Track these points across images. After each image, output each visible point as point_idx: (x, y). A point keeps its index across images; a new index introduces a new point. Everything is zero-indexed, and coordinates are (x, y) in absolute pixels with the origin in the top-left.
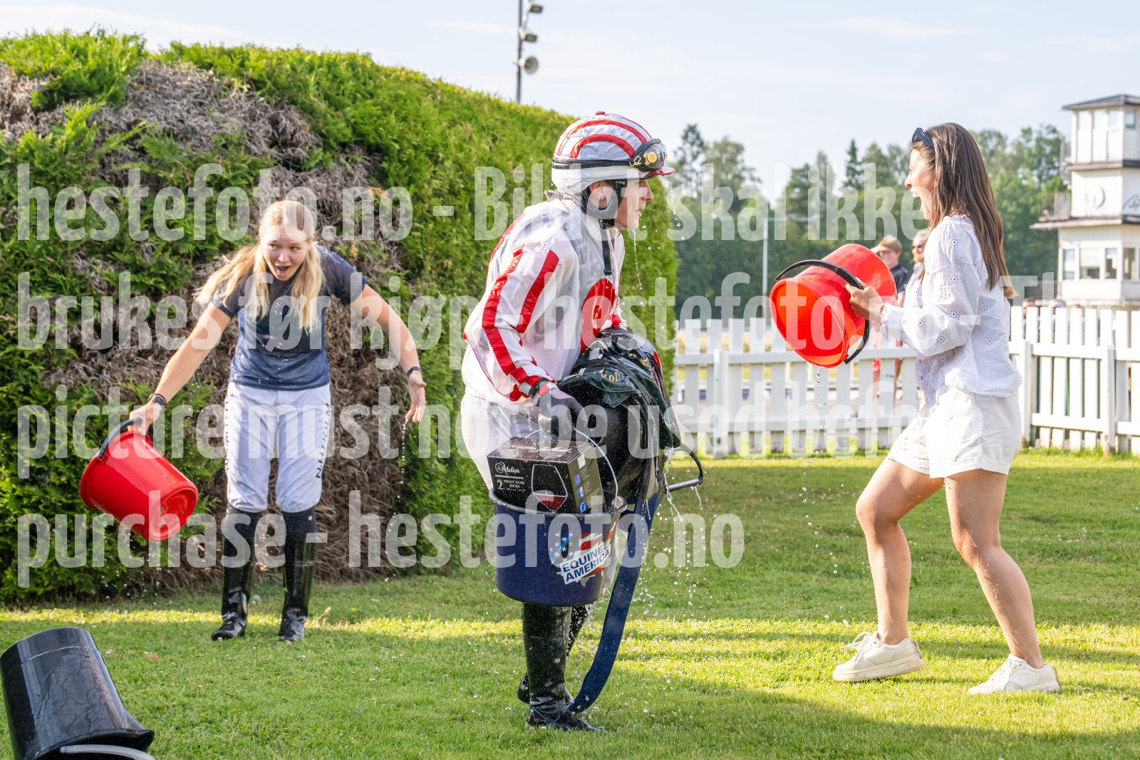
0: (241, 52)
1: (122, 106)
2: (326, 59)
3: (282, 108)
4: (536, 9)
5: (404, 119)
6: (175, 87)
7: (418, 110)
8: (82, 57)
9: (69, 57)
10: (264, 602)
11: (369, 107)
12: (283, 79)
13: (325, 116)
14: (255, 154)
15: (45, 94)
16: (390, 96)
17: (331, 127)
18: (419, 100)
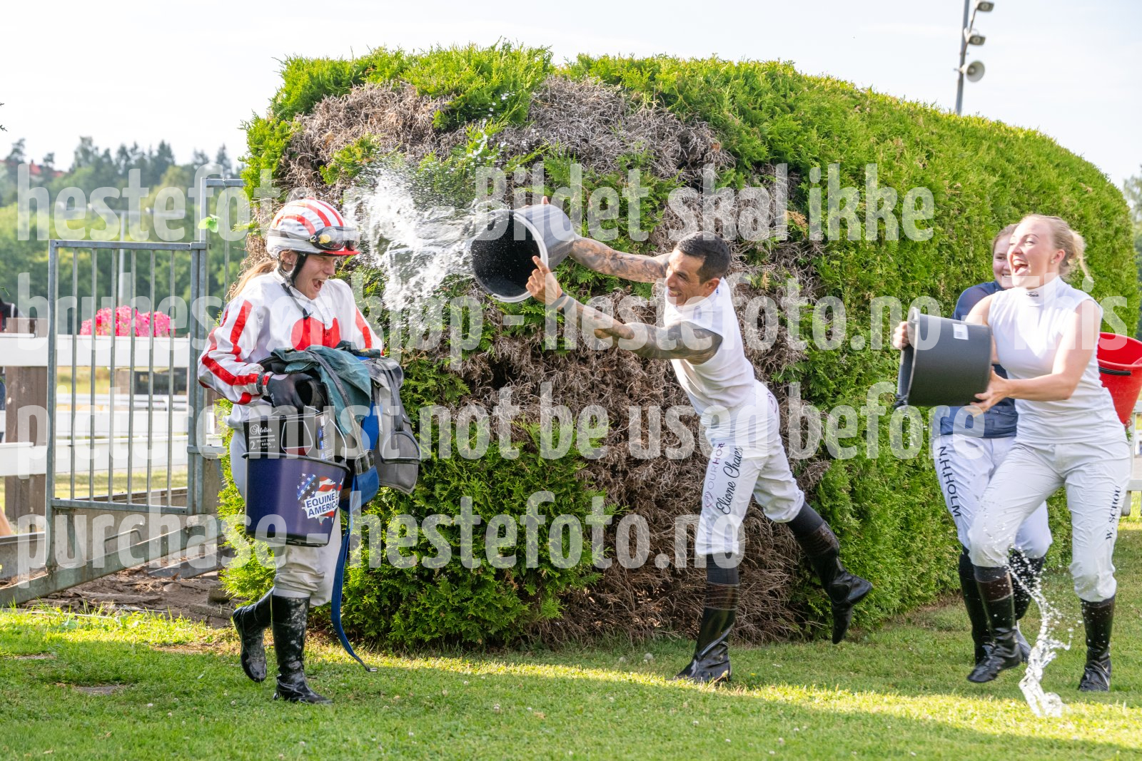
0: (652, 64)
1: (524, 126)
2: (743, 69)
3: (693, 125)
4: (985, 7)
5: (827, 135)
6: (580, 103)
7: (843, 124)
8: (486, 73)
10: (657, 661)
11: (789, 122)
12: (695, 93)
13: (739, 133)
14: (662, 176)
15: (447, 114)
16: (813, 109)
17: (745, 145)
18: (844, 112)
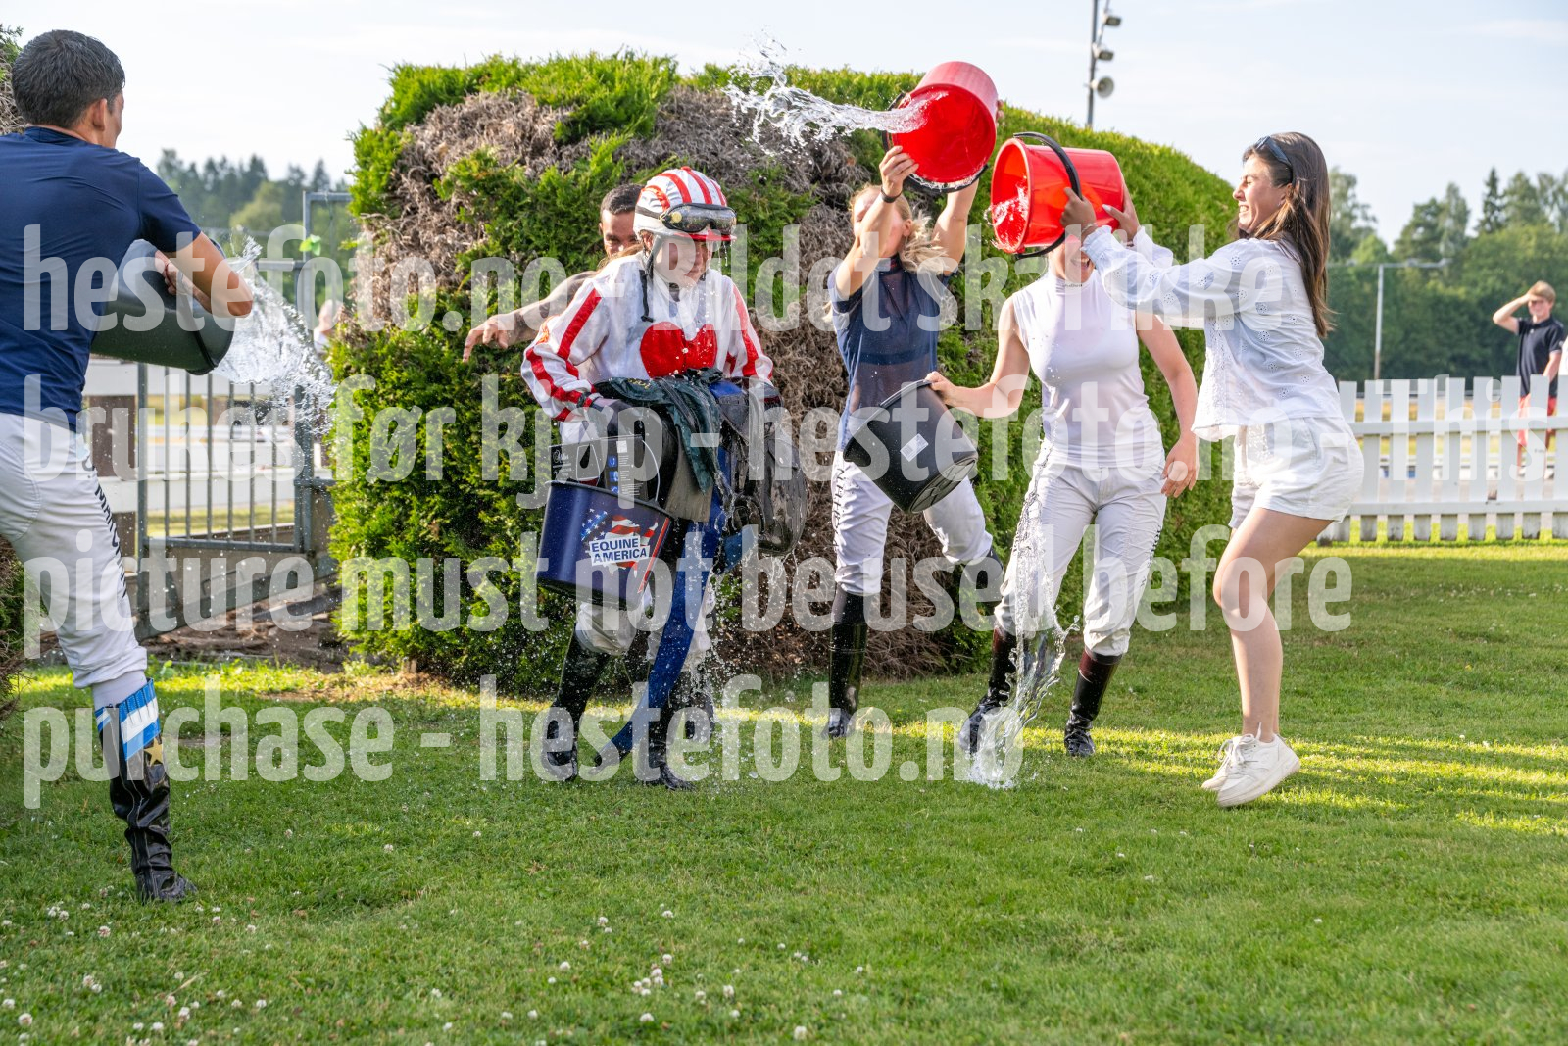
1: (651, 138)
2: (876, 81)
4: (1113, 22)
6: (709, 115)
8: (609, 83)
9: (594, 83)
10: (800, 700)
13: (874, 147)
14: (796, 191)
15: (568, 125)
